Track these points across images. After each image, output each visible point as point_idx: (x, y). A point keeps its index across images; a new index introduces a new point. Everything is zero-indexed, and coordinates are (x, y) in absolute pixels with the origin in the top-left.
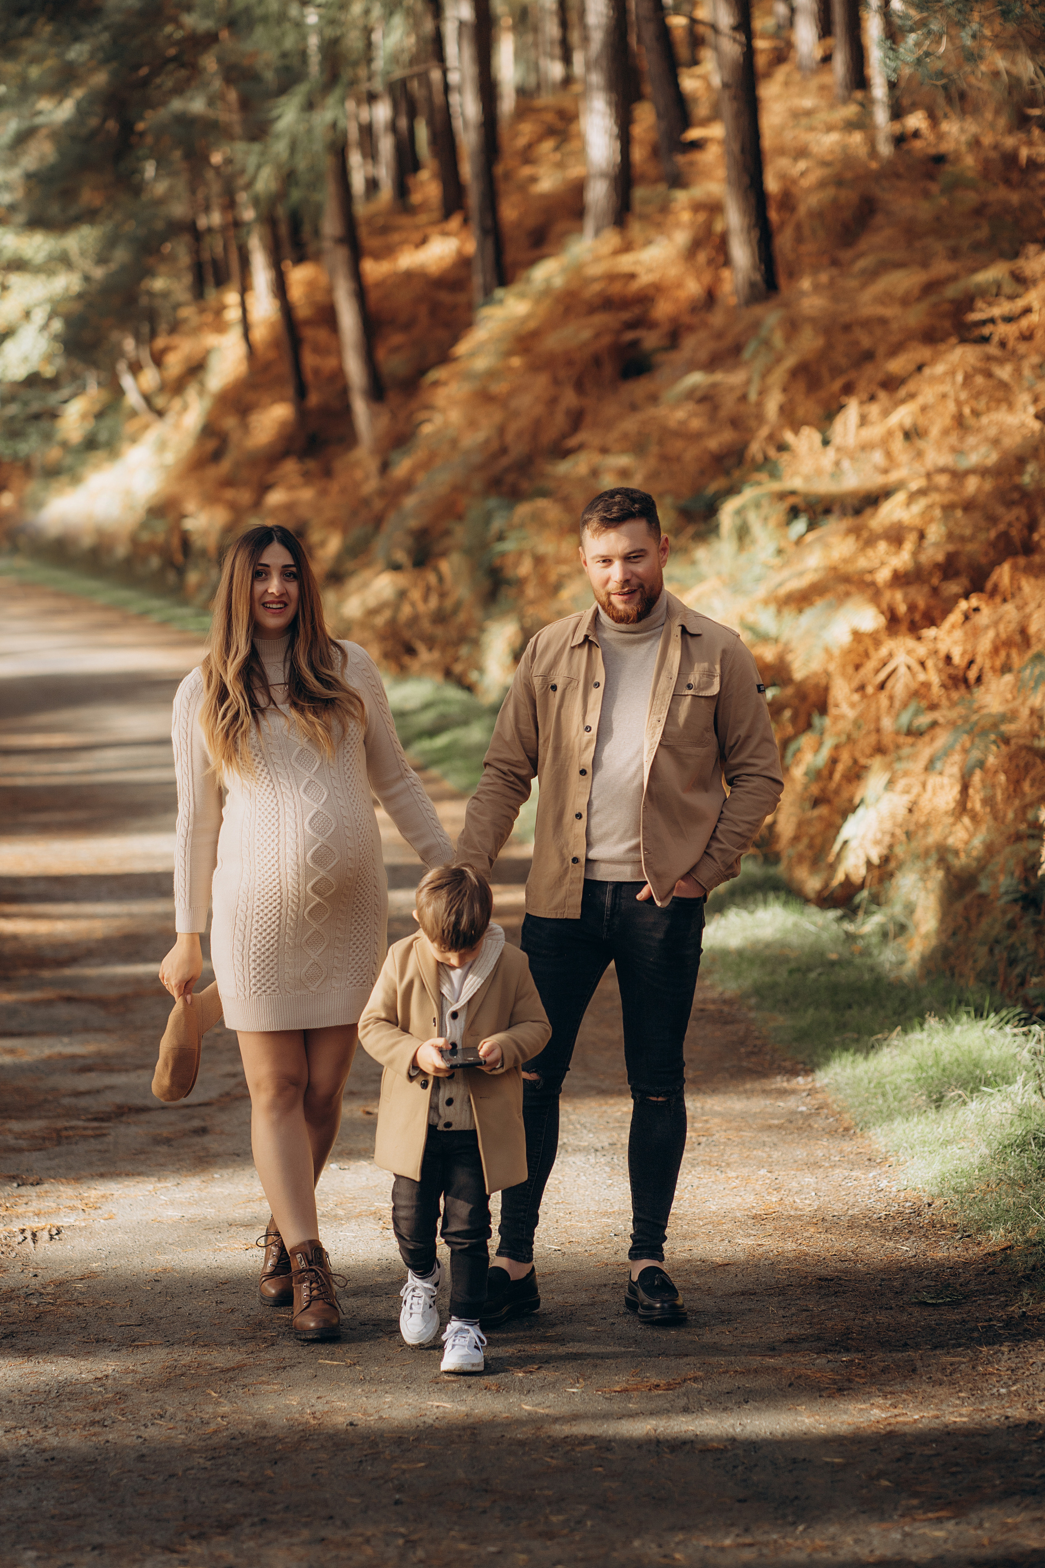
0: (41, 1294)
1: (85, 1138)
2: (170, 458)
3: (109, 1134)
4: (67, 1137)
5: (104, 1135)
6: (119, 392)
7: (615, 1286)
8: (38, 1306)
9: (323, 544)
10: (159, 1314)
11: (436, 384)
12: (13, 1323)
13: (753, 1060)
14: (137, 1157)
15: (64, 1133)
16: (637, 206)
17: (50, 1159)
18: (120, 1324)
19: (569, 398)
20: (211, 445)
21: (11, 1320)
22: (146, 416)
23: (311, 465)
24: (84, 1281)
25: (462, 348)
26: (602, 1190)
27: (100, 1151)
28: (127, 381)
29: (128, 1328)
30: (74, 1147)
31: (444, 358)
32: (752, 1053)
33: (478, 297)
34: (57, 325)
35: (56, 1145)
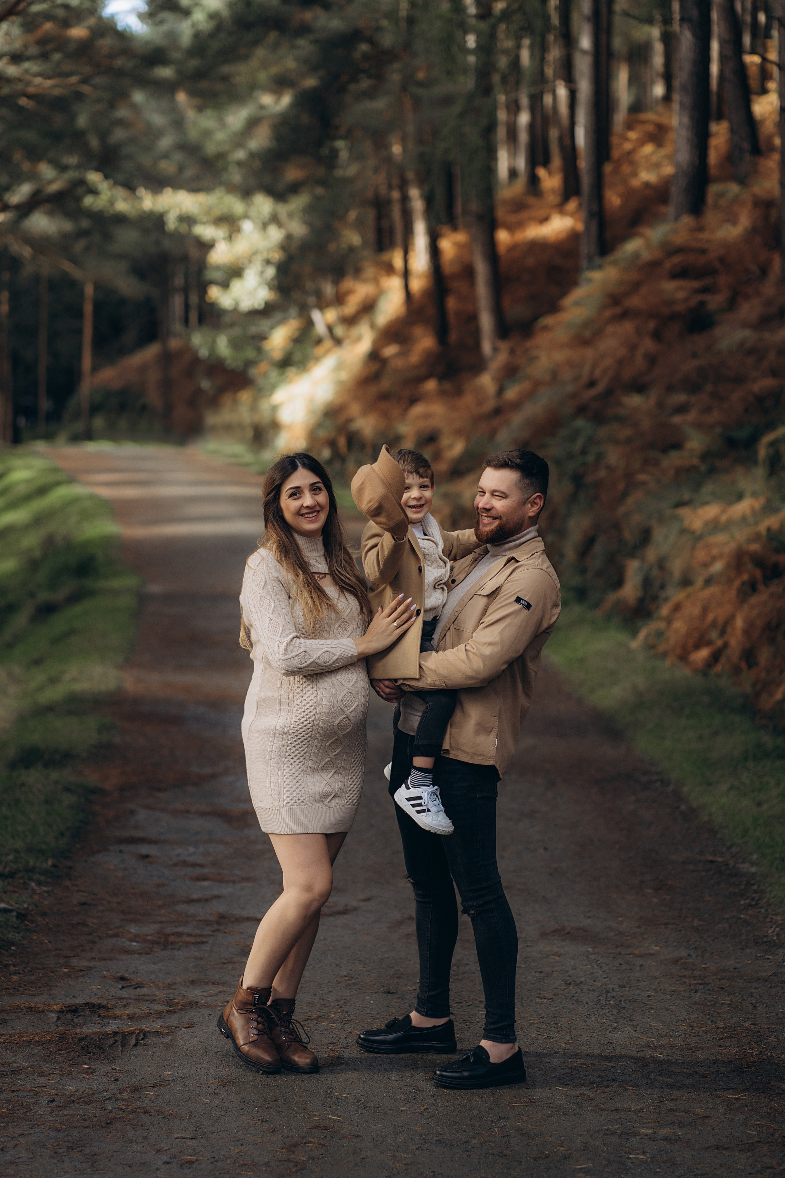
0: (117, 1099)
1: (187, 944)
2: (344, 375)
3: (207, 942)
4: (173, 943)
5: (203, 943)
6: (310, 324)
7: (607, 1132)
8: (111, 1111)
9: (451, 447)
10: (211, 1129)
11: (546, 328)
12: (87, 1127)
13: (749, 912)
14: (225, 966)
15: (172, 939)
16: (710, 199)
17: (154, 963)
18: (176, 1136)
19: (648, 345)
20: (375, 367)
21: (87, 1123)
22: (328, 343)
23: (447, 386)
24: (155, 1089)
25: (568, 301)
26: (608, 1032)
27: (196, 958)
28: (317, 316)
29: (183, 1140)
30: (177, 953)
31: (554, 308)
32: (750, 905)
33: (584, 263)
34: (271, 272)
35: (162, 950)
